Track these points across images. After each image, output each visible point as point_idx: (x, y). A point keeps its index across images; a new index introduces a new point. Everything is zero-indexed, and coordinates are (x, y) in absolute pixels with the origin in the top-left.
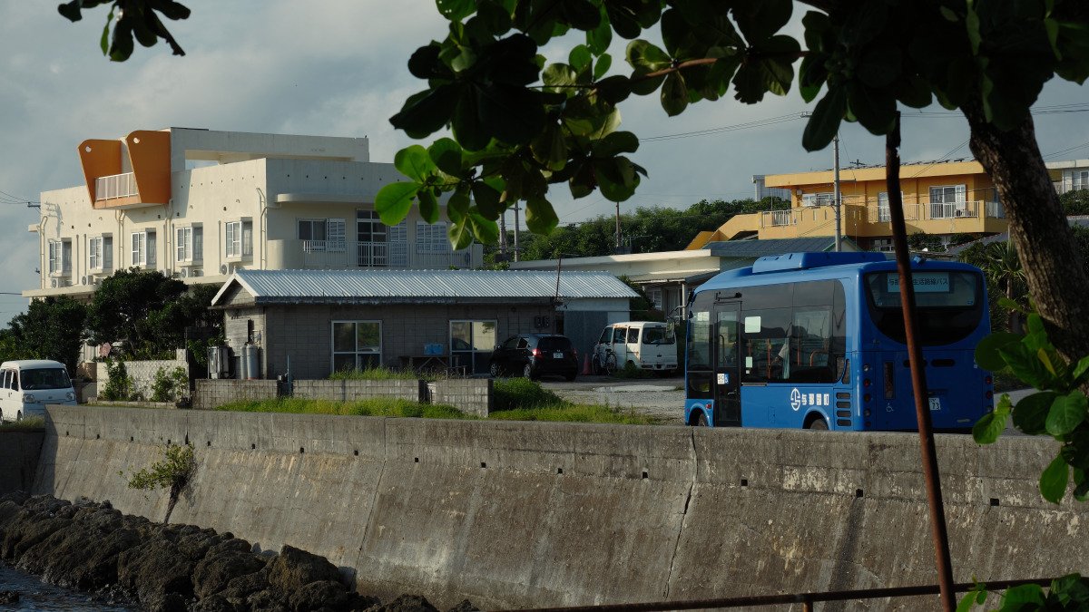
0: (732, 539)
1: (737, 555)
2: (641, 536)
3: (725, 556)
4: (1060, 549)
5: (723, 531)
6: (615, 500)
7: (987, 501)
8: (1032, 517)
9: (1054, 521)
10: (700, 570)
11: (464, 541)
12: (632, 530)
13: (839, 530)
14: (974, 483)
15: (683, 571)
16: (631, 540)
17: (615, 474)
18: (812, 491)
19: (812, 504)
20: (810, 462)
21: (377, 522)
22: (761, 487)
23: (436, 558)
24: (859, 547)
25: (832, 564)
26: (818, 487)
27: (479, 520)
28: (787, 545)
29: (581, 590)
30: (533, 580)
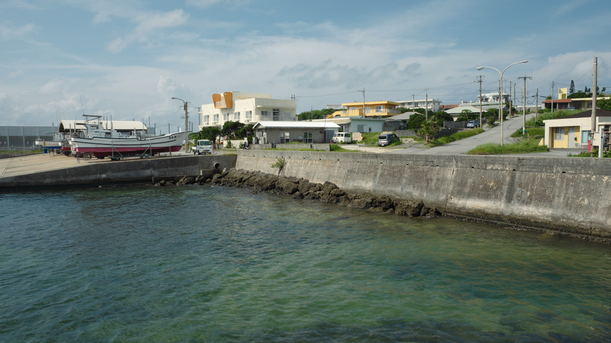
0: (470, 181)
1: (472, 184)
2: (438, 180)
3: (468, 184)
4: (590, 184)
5: (467, 179)
6: (427, 171)
7: (561, 172)
8: (578, 176)
9: (586, 177)
10: (460, 187)
11: (377, 180)
12: (435, 178)
13: (508, 179)
14: (556, 168)
15: (454, 188)
16: (434, 181)
17: (427, 165)
18: (497, 169)
19: (498, 173)
20: (497, 163)
21: (347, 176)
22: (478, 169)
23: (368, 184)
24: (516, 183)
25: (507, 187)
26: (499, 169)
27: (382, 175)
28: (490, 182)
29: (419, 192)
30: (402, 189)
